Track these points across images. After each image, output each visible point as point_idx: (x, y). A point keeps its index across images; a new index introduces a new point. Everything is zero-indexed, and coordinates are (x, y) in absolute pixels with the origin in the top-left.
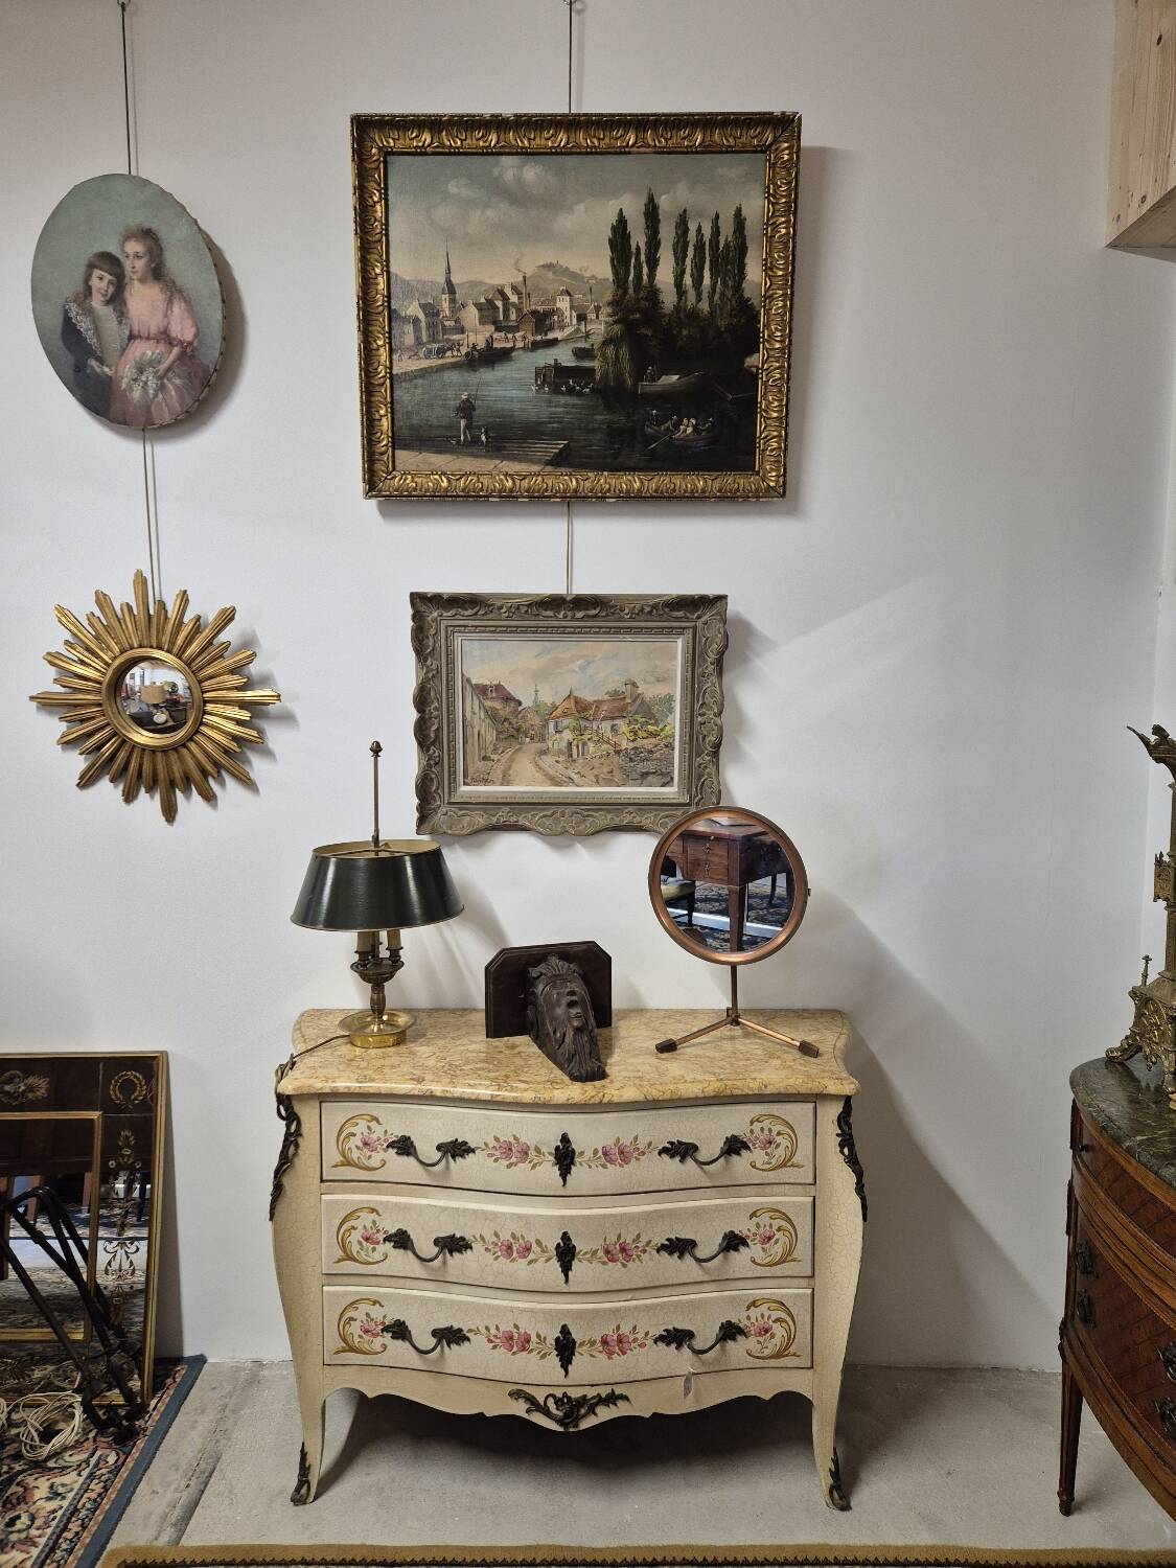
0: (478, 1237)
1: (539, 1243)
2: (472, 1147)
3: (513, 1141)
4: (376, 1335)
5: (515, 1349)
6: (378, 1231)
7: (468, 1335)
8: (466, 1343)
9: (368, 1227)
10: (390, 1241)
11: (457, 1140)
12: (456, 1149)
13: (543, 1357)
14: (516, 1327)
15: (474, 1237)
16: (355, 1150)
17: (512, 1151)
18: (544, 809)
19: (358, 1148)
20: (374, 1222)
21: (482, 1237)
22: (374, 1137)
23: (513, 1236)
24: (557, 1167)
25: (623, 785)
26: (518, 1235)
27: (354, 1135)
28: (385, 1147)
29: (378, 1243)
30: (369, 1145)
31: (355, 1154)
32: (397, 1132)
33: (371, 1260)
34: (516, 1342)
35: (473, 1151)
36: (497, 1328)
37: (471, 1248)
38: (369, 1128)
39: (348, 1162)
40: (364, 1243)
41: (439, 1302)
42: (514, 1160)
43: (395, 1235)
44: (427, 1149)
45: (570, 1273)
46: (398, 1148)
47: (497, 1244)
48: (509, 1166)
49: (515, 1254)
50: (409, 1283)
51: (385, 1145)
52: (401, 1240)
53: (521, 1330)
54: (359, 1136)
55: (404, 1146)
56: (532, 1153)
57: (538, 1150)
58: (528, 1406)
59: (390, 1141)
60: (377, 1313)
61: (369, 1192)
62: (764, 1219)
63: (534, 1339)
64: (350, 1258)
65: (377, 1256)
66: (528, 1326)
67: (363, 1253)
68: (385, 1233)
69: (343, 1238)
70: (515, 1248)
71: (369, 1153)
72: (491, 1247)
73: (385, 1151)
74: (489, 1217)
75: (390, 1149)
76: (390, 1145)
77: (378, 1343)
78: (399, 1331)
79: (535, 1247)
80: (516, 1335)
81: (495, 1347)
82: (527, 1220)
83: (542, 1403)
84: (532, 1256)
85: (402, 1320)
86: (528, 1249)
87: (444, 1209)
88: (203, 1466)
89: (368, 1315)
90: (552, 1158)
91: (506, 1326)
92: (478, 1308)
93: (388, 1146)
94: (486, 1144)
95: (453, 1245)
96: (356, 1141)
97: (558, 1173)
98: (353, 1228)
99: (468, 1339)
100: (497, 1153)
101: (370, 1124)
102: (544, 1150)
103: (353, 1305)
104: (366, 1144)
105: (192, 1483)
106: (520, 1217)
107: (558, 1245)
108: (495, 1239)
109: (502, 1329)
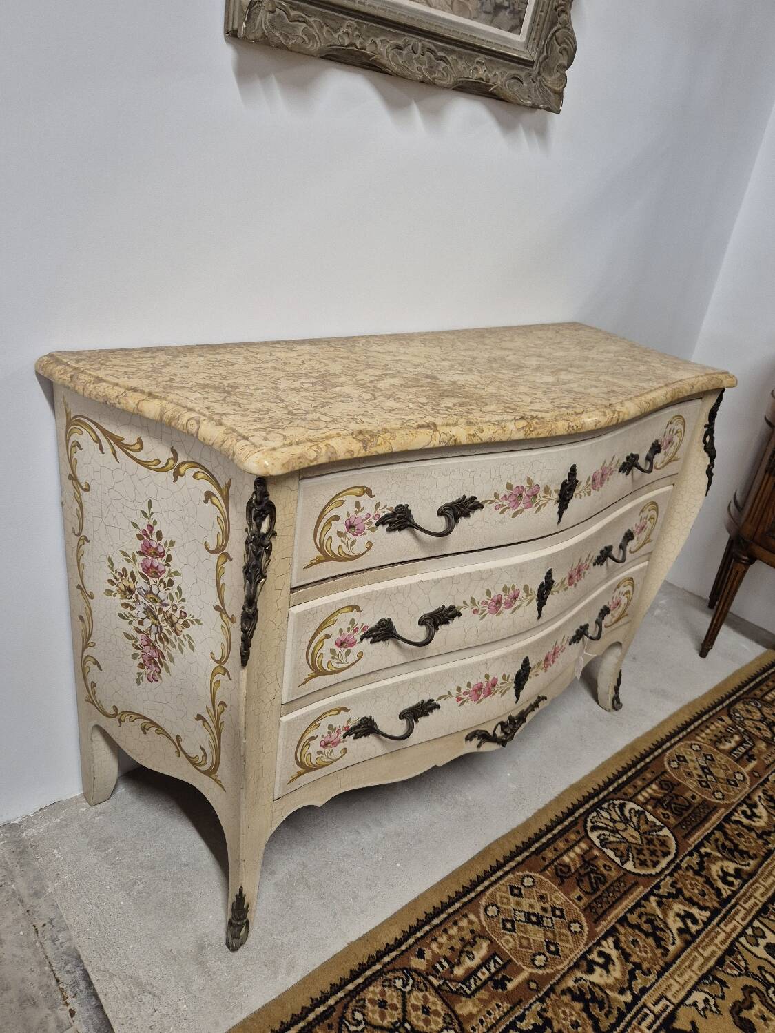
0: (468, 602)
1: (526, 588)
2: (480, 502)
3: (525, 484)
4: (334, 745)
5: (481, 697)
6: (356, 630)
7: (438, 702)
8: (436, 711)
9: (345, 630)
10: (368, 638)
11: (464, 496)
12: (460, 509)
13: (503, 694)
14: (487, 676)
15: (465, 602)
16: (335, 537)
17: (522, 497)
18: (396, 35)
19: (340, 534)
20: (353, 622)
21: (473, 600)
22: (362, 515)
23: (505, 589)
24: (558, 505)
25: (475, 18)
26: (509, 586)
27: (337, 518)
28: (374, 525)
29: (354, 643)
30: (354, 527)
31: (335, 545)
32: (390, 502)
33: (342, 666)
34: (481, 691)
35: (480, 506)
36: (469, 685)
37: (460, 615)
38: (357, 504)
39: (326, 556)
40: (337, 649)
41: (412, 682)
42: (522, 506)
43: (377, 628)
44: (427, 516)
45: (544, 608)
46: (390, 524)
47: (486, 603)
48: (514, 515)
49: (503, 606)
50: (383, 674)
51: (375, 522)
52: (384, 632)
53: (491, 678)
54: (344, 518)
55: (400, 519)
56: (541, 493)
57: (547, 490)
58: (479, 741)
59: (382, 515)
60: (341, 721)
61: (348, 587)
62: (646, 512)
63: (500, 680)
64: (318, 672)
65: (351, 658)
66: (496, 672)
67: (334, 662)
68: (363, 630)
69: (313, 651)
70: (503, 601)
71: (353, 538)
72: (480, 607)
73: (373, 530)
74: (482, 576)
75: (380, 527)
76: (381, 522)
77: (337, 751)
78: (366, 728)
79: (522, 594)
80: (485, 684)
81: (462, 704)
82: (520, 569)
83: (491, 733)
84: (517, 603)
85: (368, 717)
86: (515, 598)
87: (437, 582)
88: (65, 979)
89: (330, 727)
90: (556, 496)
91: (477, 679)
92: (450, 673)
93: (377, 525)
94: (496, 495)
95: (440, 618)
96: (340, 526)
97: (558, 510)
98: (328, 636)
99: (438, 707)
100: (506, 503)
101: (359, 499)
102: (552, 489)
103: (315, 724)
104: (350, 527)
105: (77, 1008)
106: (515, 567)
107: (542, 583)
108: (486, 598)
109: (472, 684)
